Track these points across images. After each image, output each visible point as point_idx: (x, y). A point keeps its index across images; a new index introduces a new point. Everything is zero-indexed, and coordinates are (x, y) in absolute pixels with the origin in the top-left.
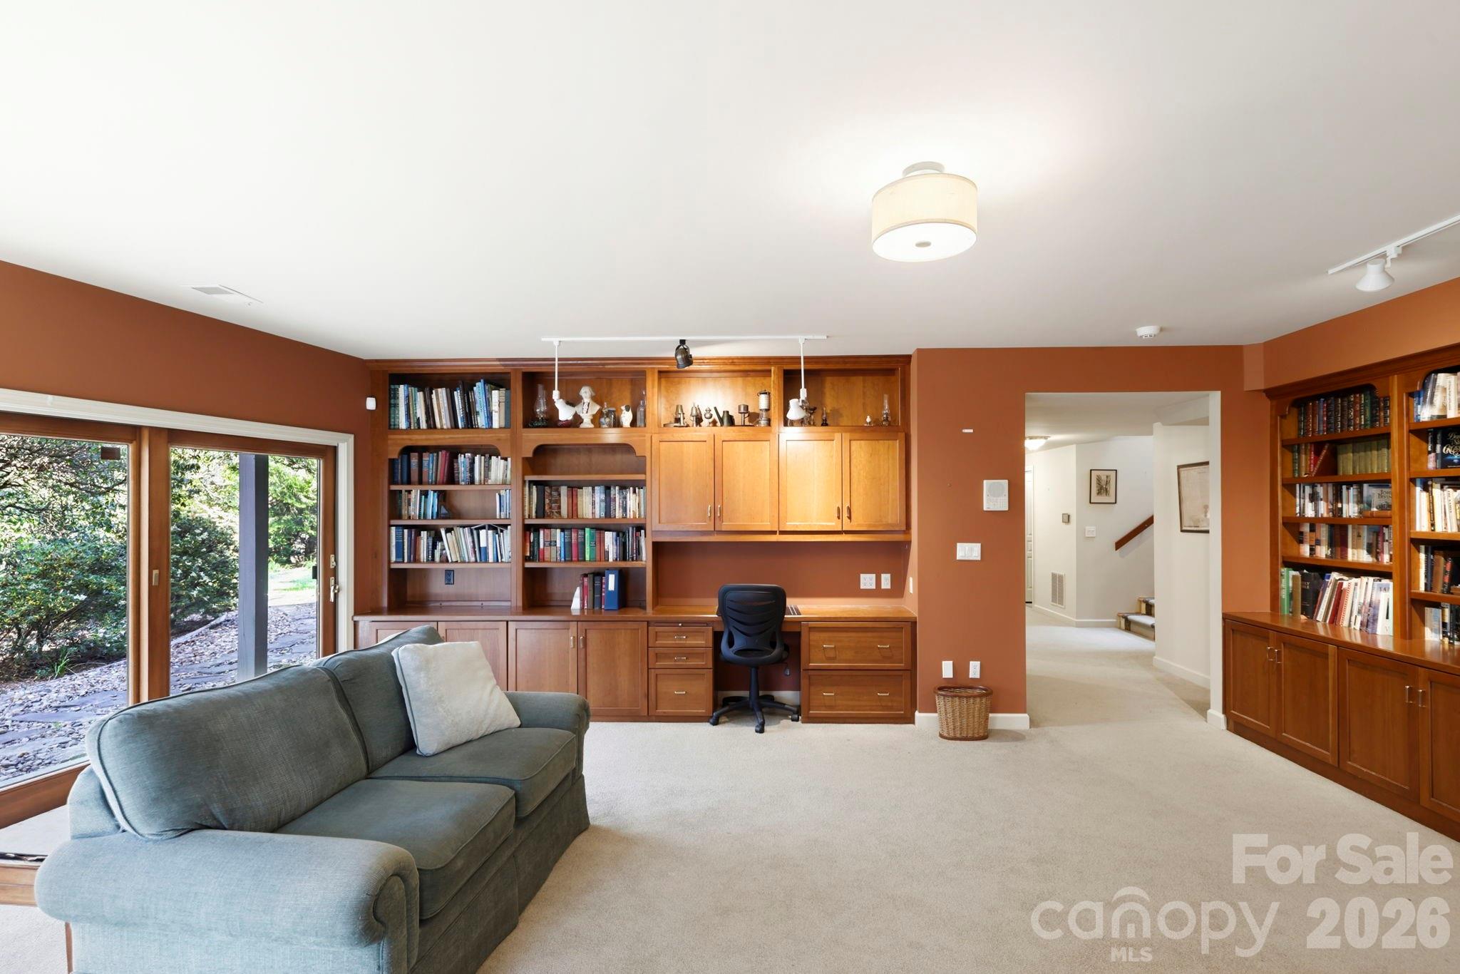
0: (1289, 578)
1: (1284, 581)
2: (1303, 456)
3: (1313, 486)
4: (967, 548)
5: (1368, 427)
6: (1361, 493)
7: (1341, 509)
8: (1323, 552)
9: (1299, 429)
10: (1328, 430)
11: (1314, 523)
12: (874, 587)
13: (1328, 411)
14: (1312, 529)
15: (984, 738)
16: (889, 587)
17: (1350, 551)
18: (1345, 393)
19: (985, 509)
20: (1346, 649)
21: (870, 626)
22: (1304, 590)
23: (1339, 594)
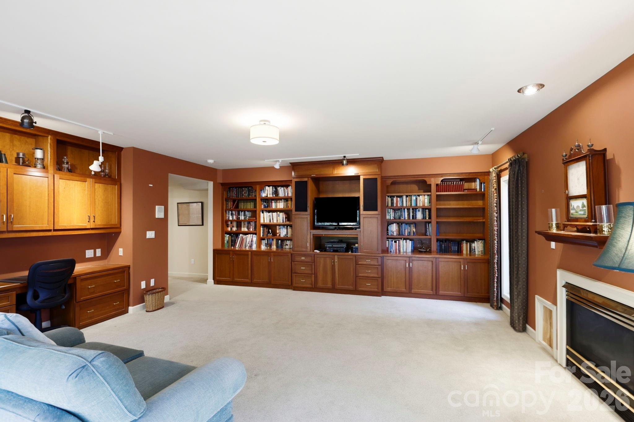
0: (227, 237)
1: (226, 238)
2: (229, 203)
3: (232, 211)
4: (150, 233)
5: (248, 197)
6: (245, 213)
7: (239, 218)
8: (235, 229)
9: (227, 195)
10: (237, 196)
11: (232, 222)
12: (93, 256)
13: (237, 191)
14: (231, 223)
15: (163, 307)
16: (100, 255)
17: (242, 228)
18: (241, 188)
19: (157, 217)
20: (252, 252)
21: (116, 272)
22: (232, 240)
23: (242, 240)
